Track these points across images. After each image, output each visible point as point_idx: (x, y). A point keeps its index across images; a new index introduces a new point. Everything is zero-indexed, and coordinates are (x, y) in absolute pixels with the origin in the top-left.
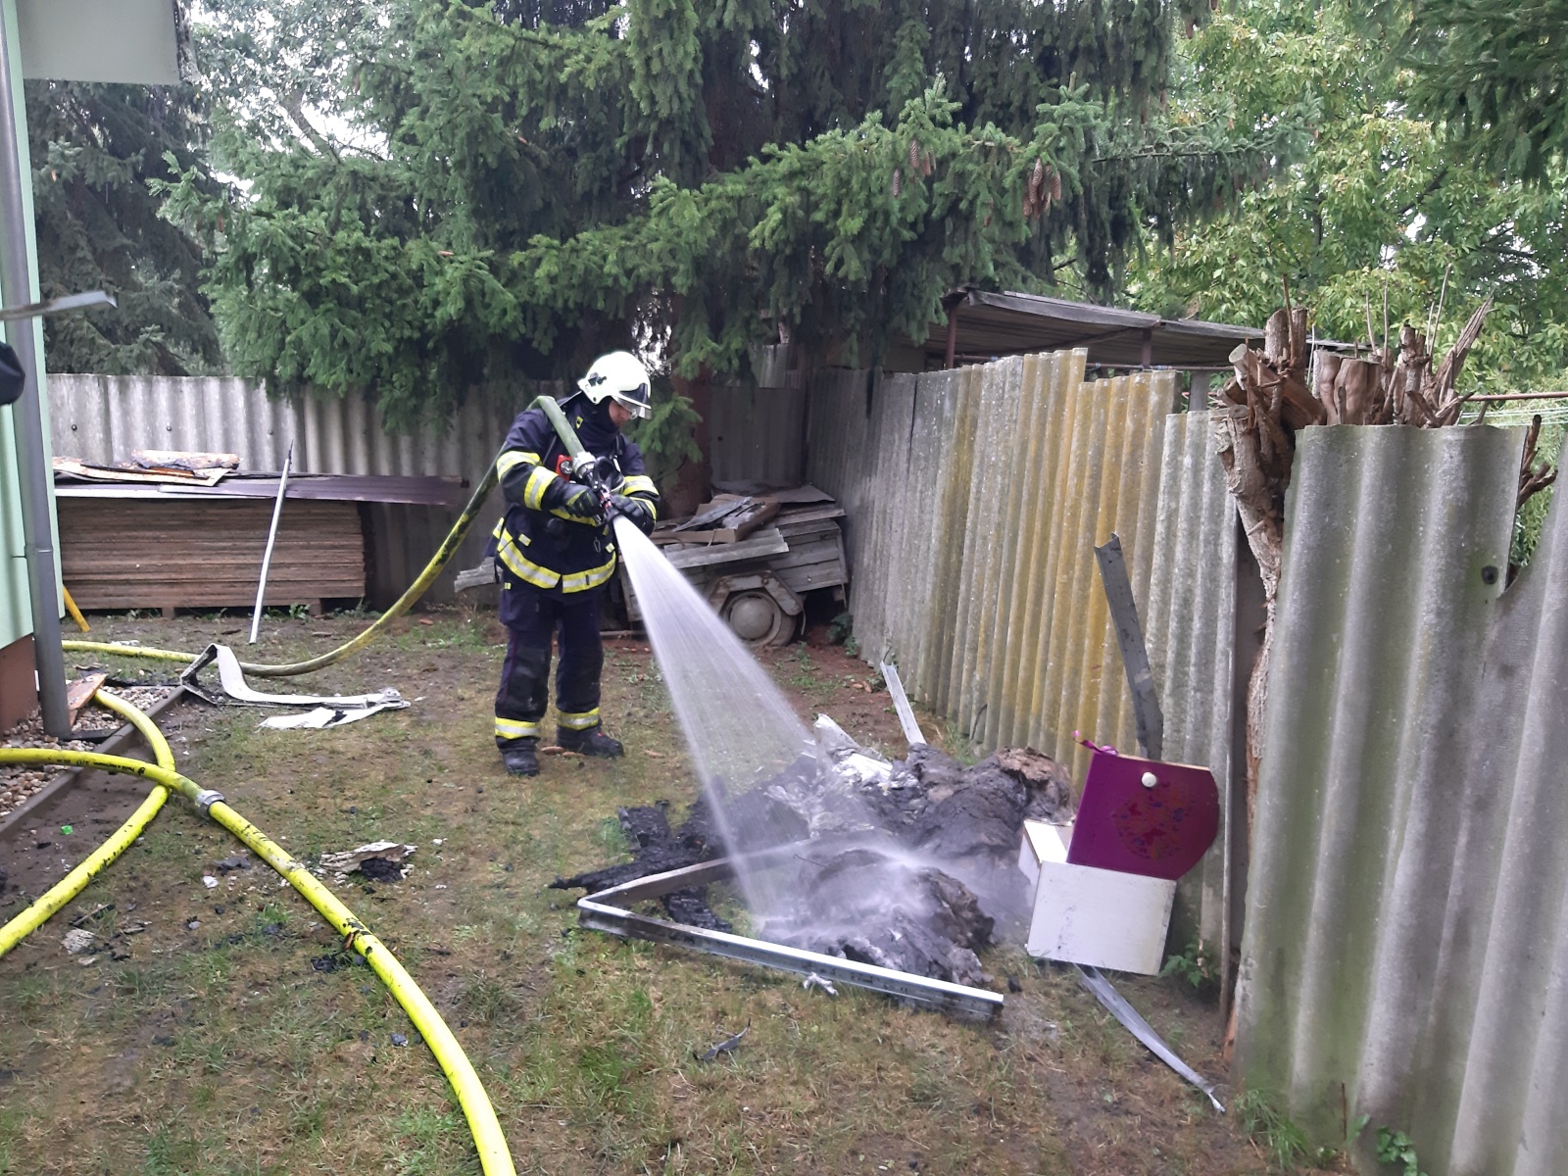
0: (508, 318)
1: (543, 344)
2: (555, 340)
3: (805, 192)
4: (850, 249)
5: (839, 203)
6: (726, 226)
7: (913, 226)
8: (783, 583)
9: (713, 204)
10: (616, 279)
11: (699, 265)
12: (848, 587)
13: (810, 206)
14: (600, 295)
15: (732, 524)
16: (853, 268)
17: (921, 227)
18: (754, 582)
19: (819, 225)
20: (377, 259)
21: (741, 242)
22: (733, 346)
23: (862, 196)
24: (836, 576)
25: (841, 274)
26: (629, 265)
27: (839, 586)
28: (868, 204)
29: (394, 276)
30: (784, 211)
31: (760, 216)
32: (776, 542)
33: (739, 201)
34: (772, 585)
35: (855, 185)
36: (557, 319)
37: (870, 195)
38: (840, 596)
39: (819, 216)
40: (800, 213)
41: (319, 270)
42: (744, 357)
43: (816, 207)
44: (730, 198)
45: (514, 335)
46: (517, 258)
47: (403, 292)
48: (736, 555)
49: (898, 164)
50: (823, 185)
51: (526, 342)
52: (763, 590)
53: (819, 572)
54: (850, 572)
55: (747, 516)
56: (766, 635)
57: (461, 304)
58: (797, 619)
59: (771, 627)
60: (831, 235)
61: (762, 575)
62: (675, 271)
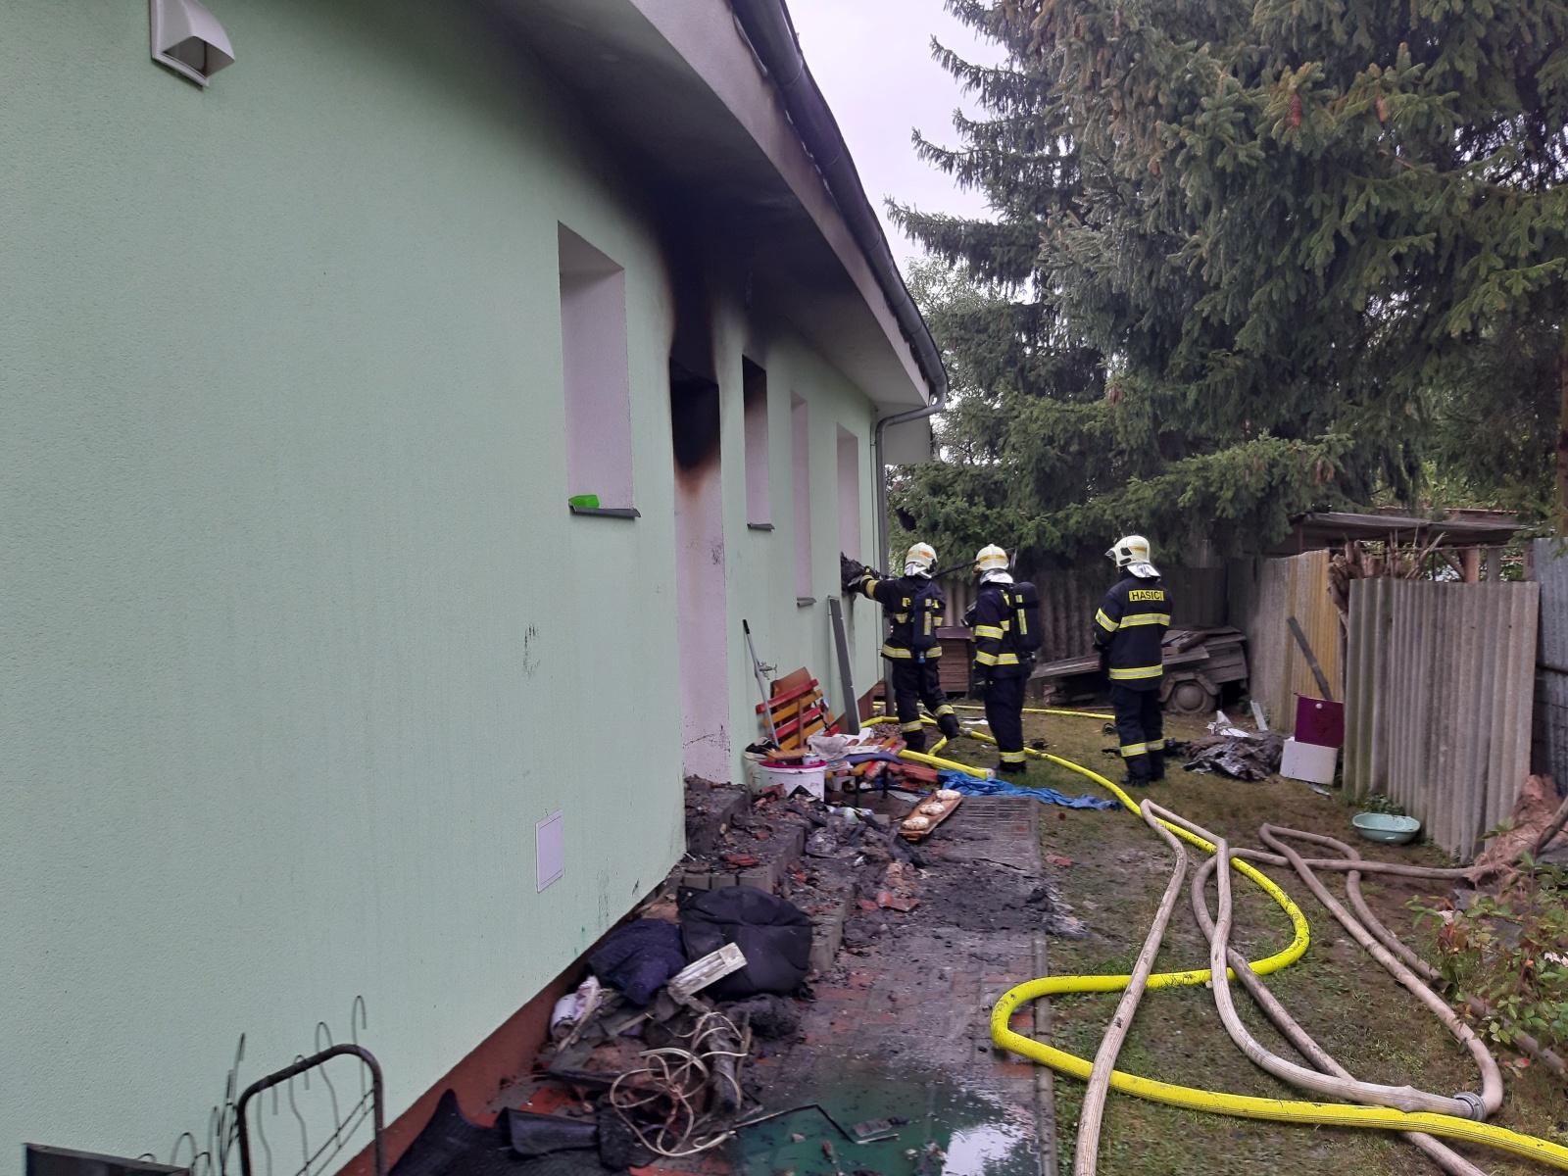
0: (1055, 543)
1: (1071, 554)
2: (1078, 551)
3: (1206, 478)
4: (1228, 505)
5: (1222, 483)
6: (1166, 495)
7: (1263, 490)
8: (1208, 677)
9: (1159, 487)
10: (1111, 521)
11: (1153, 513)
12: (1248, 680)
13: (1208, 484)
14: (1102, 529)
15: (1176, 644)
16: (1231, 512)
17: (1267, 490)
18: (1190, 676)
19: (1214, 494)
20: (992, 519)
21: (1174, 503)
22: (1172, 550)
23: (1232, 481)
24: (1241, 673)
25: (1224, 516)
26: (1117, 514)
27: (1242, 680)
28: (1235, 485)
29: (999, 526)
30: (1195, 490)
31: (1184, 491)
32: (1203, 653)
33: (1172, 484)
34: (1201, 678)
35: (1228, 477)
36: (1079, 542)
37: (1236, 481)
38: (1244, 685)
39: (1212, 489)
40: (1203, 489)
41: (967, 527)
42: (1178, 556)
43: (1211, 485)
44: (1168, 483)
45: (1058, 551)
46: (1061, 514)
47: (1003, 533)
48: (1178, 660)
49: (1248, 467)
50: (1214, 475)
51: (1063, 553)
52: (1194, 680)
53: (1230, 670)
54: (1249, 671)
55: (1185, 640)
56: (1198, 706)
57: (1035, 539)
58: (1216, 697)
59: (1201, 702)
60: (1218, 498)
61: (1195, 672)
62: (1141, 516)
